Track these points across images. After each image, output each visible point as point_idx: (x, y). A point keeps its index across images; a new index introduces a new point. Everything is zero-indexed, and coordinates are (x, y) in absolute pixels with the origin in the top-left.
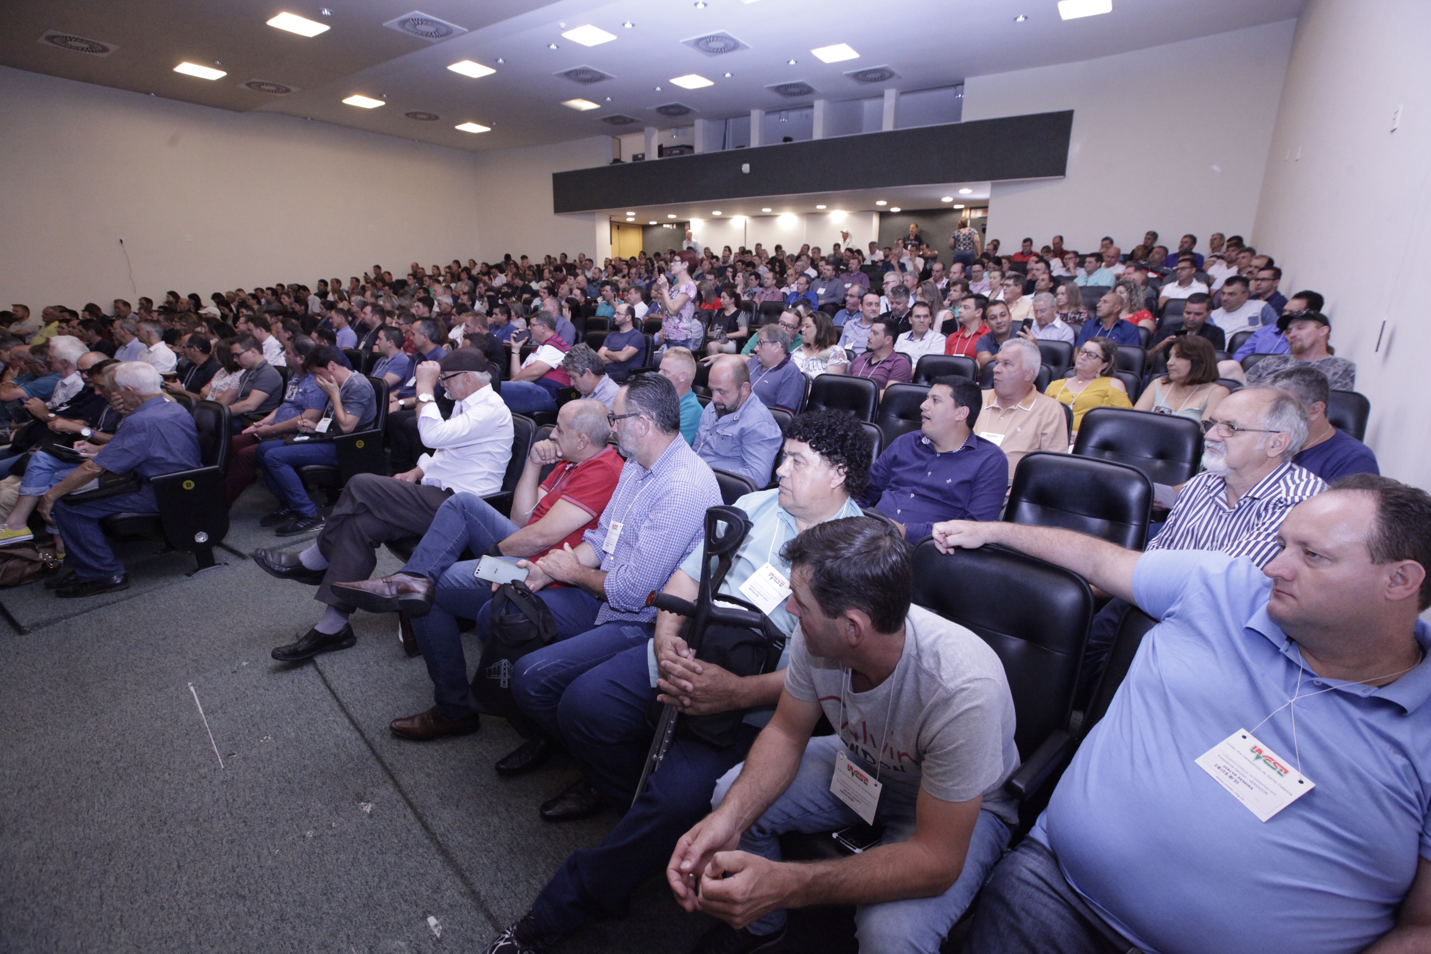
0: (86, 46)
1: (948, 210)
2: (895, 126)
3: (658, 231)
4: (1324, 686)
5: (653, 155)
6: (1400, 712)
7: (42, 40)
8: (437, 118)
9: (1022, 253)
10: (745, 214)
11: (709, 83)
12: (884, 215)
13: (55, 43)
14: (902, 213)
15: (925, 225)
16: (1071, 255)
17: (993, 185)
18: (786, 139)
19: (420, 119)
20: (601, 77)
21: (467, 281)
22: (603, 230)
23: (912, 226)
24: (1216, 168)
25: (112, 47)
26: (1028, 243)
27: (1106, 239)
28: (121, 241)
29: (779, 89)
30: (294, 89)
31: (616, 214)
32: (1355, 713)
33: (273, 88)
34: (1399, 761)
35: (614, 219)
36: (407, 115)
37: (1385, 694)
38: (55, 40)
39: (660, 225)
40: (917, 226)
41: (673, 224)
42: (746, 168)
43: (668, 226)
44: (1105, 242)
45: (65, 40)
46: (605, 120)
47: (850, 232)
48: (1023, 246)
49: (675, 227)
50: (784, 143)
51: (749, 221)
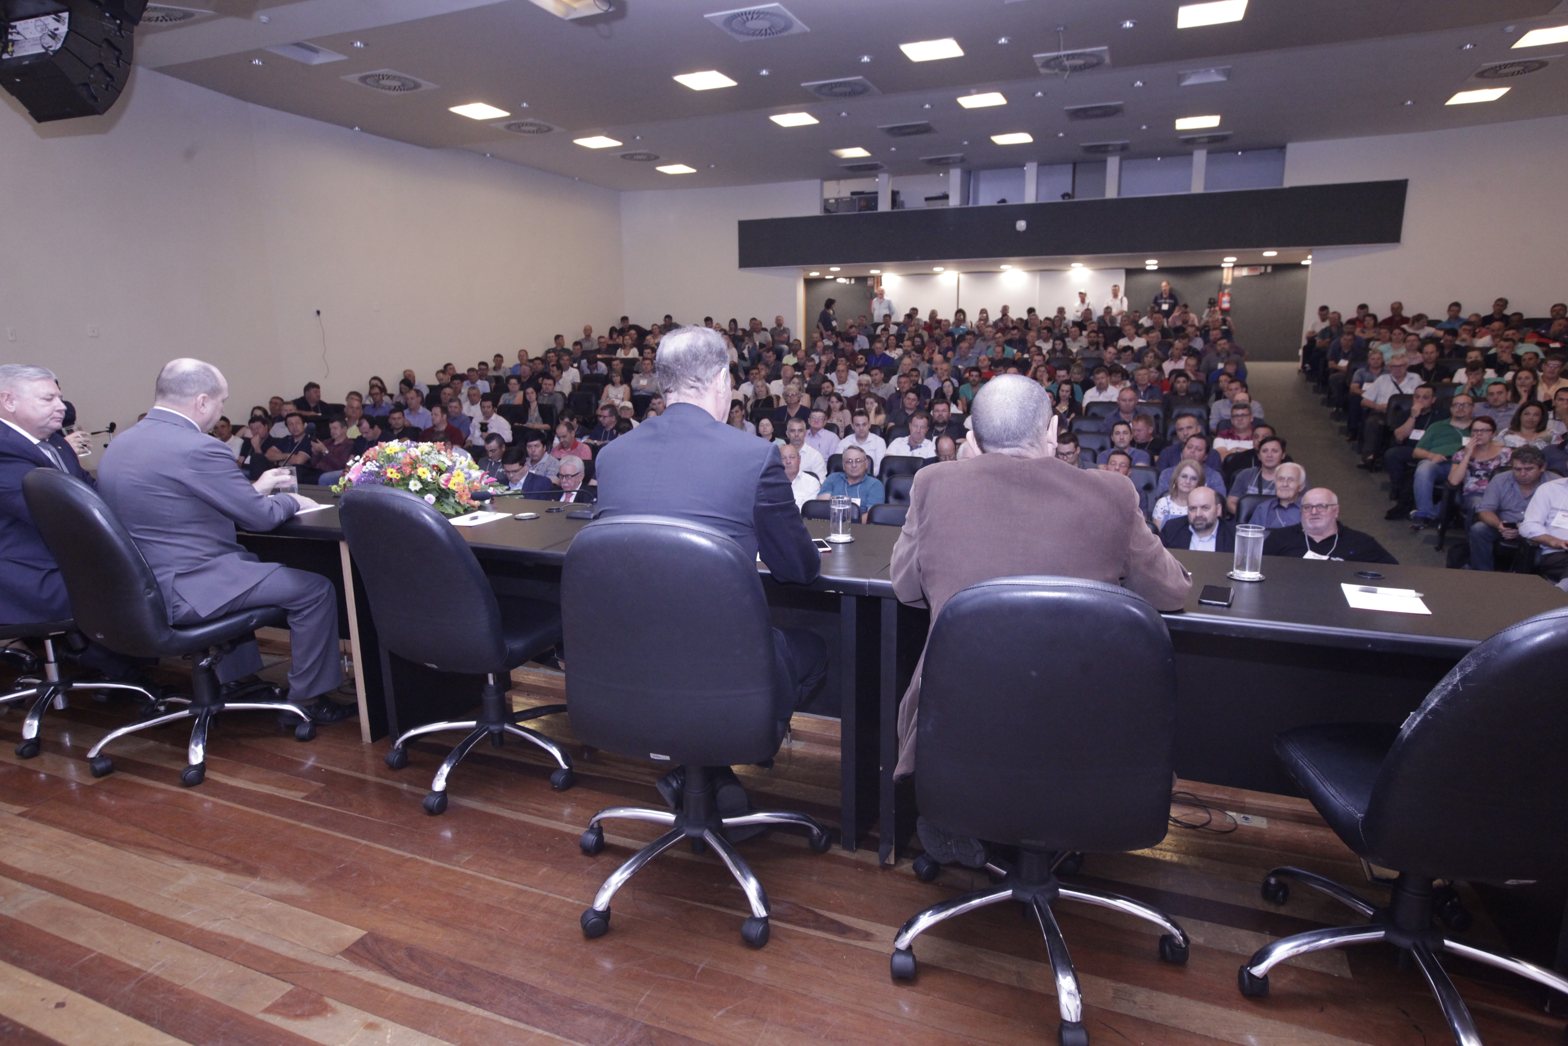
2: (1206, 189)
8: (651, 159)
10: (958, 269)
12: (1134, 272)
18: (1068, 196)
19: (636, 160)
22: (800, 287)
23: (1164, 284)
28: (318, 312)
33: (535, 129)
36: (624, 156)
38: (368, 80)
39: (833, 279)
41: (850, 278)
42: (1021, 225)
43: (842, 280)
45: (379, 78)
47: (1090, 290)
49: (853, 282)
50: (1060, 200)
51: (962, 277)
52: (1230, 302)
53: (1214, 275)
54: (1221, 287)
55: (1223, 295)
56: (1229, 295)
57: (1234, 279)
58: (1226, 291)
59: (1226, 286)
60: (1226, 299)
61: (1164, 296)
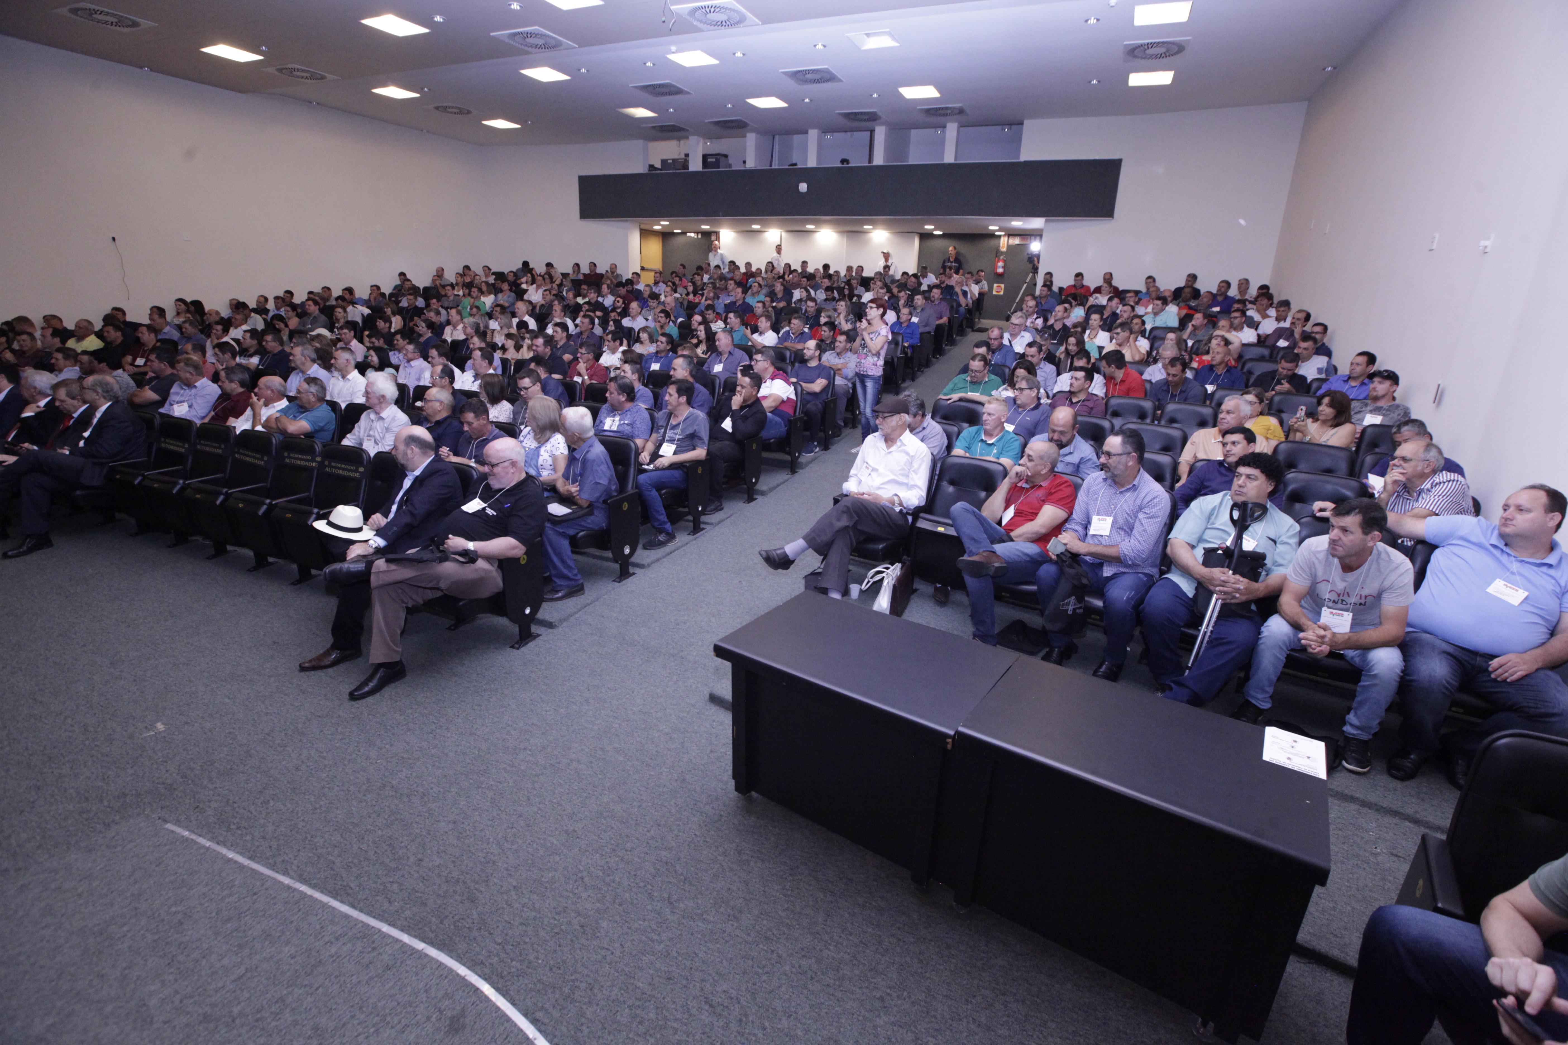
0: (115, 20)
1: (992, 236)
2: (956, 159)
3: (680, 240)
4: (1522, 561)
5: (696, 165)
6: (1550, 566)
7: (64, 11)
8: (469, 112)
9: (1074, 286)
10: (781, 228)
11: (784, 105)
12: (925, 237)
13: (78, 15)
14: (944, 236)
15: (965, 249)
16: (1131, 294)
17: (1046, 221)
18: (843, 161)
19: (451, 113)
20: (679, 92)
21: (508, 293)
22: (635, 238)
23: (951, 249)
24: (1242, 222)
25: (145, 23)
26: (1080, 278)
27: (1150, 277)
28: (114, 239)
29: (847, 116)
30: (329, 77)
31: (646, 222)
32: (1535, 568)
33: (308, 75)
34: (1553, 581)
35: (643, 227)
36: (437, 108)
37: (1546, 561)
38: (79, 12)
39: (684, 233)
40: (955, 248)
41: (697, 233)
42: (803, 187)
43: (692, 235)
44: (1149, 280)
45: (91, 13)
46: (654, 127)
47: (891, 252)
48: (1075, 280)
49: (700, 236)
50: (840, 165)
51: (784, 235)
52: (1003, 267)
53: (993, 242)
54: (998, 253)
55: (999, 261)
56: (1004, 261)
57: (1009, 246)
58: (1002, 257)
59: (1002, 253)
60: (1000, 264)
61: (951, 260)
